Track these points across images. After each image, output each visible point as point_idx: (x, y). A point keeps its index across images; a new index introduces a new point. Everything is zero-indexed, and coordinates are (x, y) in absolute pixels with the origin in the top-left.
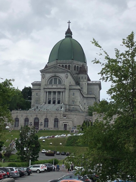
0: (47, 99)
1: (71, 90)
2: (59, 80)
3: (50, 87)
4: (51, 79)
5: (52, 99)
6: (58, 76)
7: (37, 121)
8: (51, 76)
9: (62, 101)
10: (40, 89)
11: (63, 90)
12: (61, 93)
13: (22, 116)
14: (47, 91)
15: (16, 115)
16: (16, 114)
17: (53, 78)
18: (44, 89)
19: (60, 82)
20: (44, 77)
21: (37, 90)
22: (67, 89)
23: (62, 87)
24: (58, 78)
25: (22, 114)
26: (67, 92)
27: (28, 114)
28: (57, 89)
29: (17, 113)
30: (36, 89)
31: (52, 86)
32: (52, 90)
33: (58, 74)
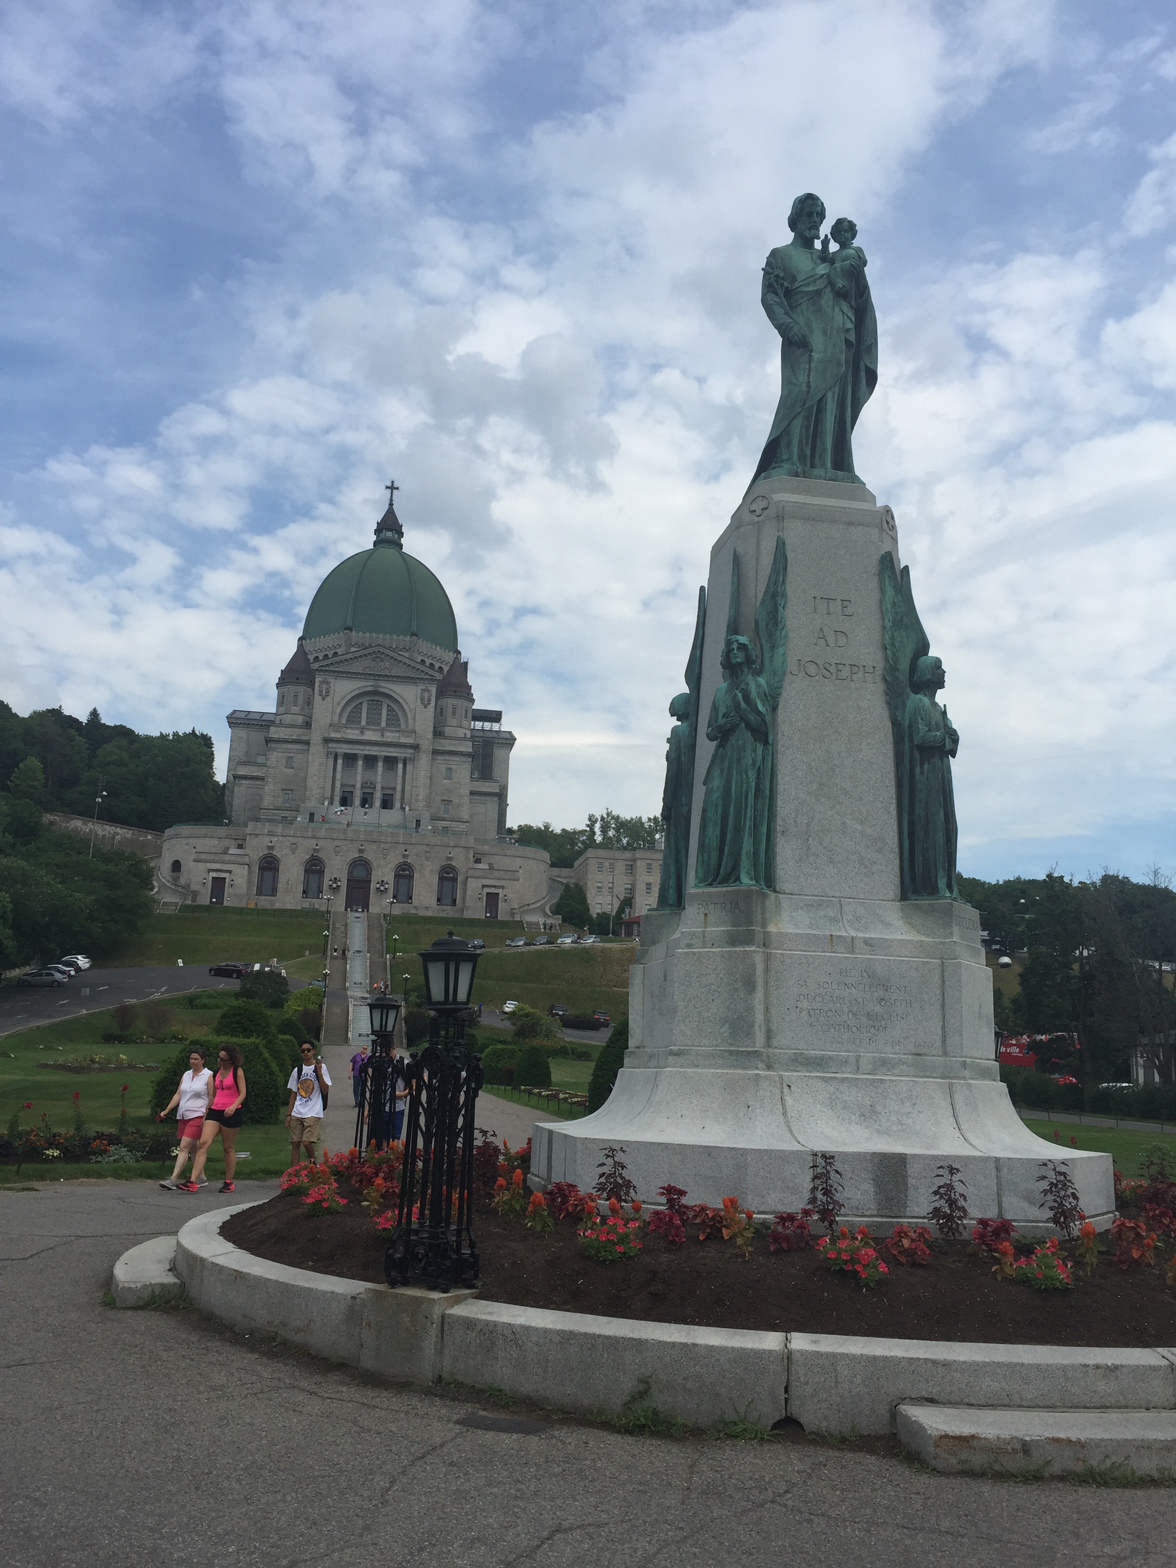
0: (338, 784)
1: (439, 757)
2: (388, 711)
3: (353, 734)
4: (354, 704)
5: (358, 785)
6: (387, 691)
7: (359, 873)
8: (357, 692)
9: (403, 798)
10: (307, 743)
11: (408, 753)
12: (400, 766)
13: (294, 848)
14: (338, 750)
15: (266, 841)
16: (268, 839)
17: (365, 699)
18: (327, 741)
19: (393, 721)
20: (328, 692)
21: (290, 746)
22: (424, 748)
23: (403, 740)
24: (386, 702)
25: (293, 840)
26: (424, 760)
27: (321, 843)
28: (382, 749)
29: (271, 834)
30: (286, 741)
31: (362, 733)
32: (362, 747)
33: (388, 687)
